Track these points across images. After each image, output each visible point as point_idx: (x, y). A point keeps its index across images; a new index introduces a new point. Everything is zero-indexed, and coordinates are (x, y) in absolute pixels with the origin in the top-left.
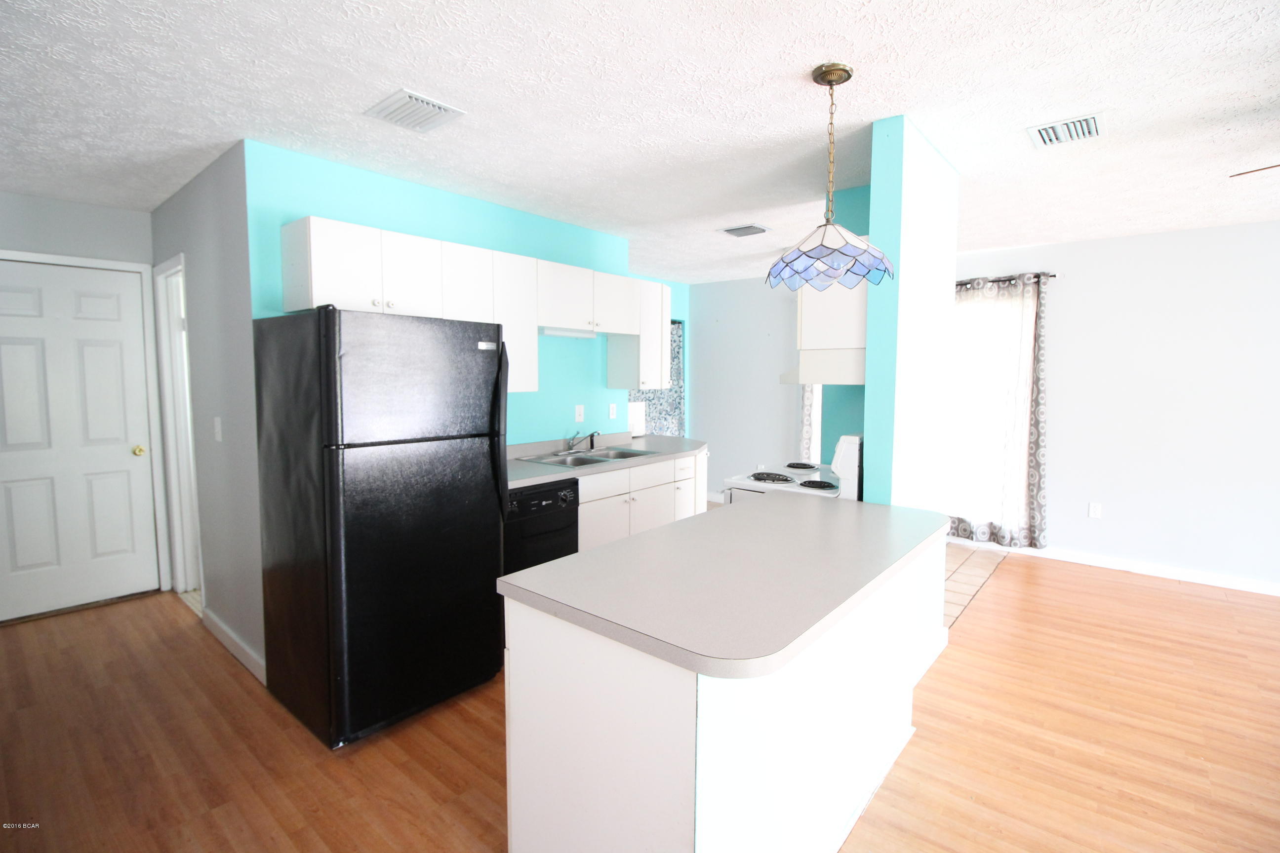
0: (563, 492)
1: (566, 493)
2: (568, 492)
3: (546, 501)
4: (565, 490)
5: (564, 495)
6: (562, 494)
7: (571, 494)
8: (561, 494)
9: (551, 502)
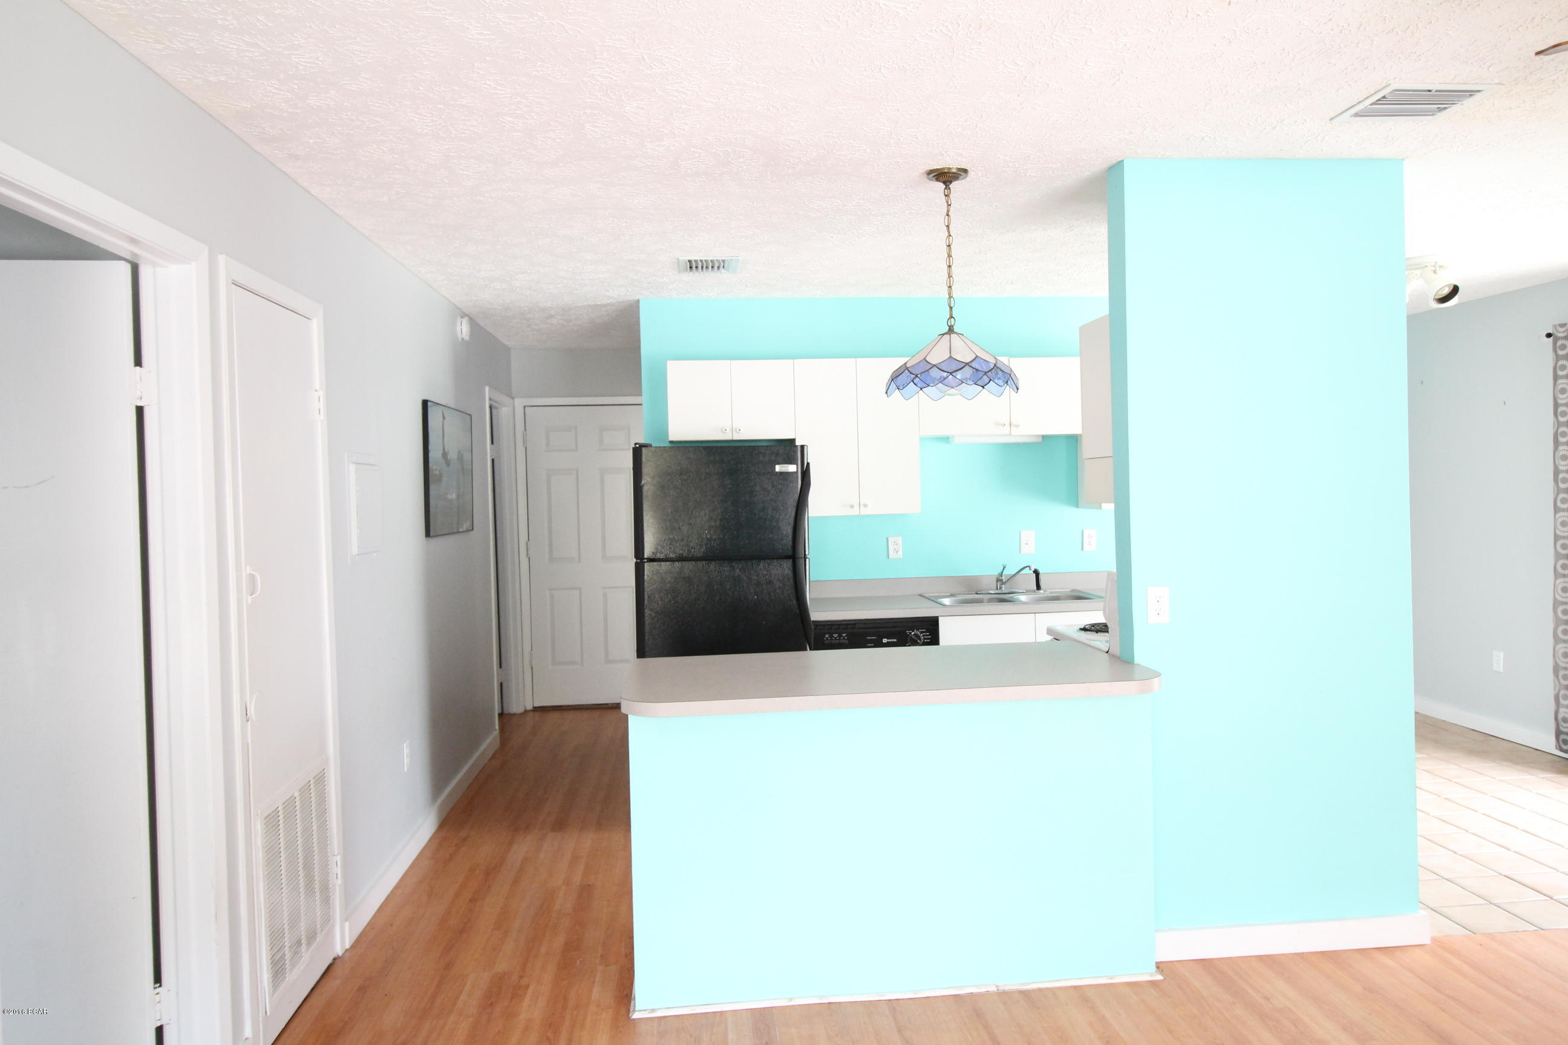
0: (913, 631)
1: (918, 633)
2: (922, 632)
3: (888, 639)
4: (918, 630)
5: (915, 635)
6: (913, 633)
7: (927, 635)
8: (910, 633)
9: (895, 640)
